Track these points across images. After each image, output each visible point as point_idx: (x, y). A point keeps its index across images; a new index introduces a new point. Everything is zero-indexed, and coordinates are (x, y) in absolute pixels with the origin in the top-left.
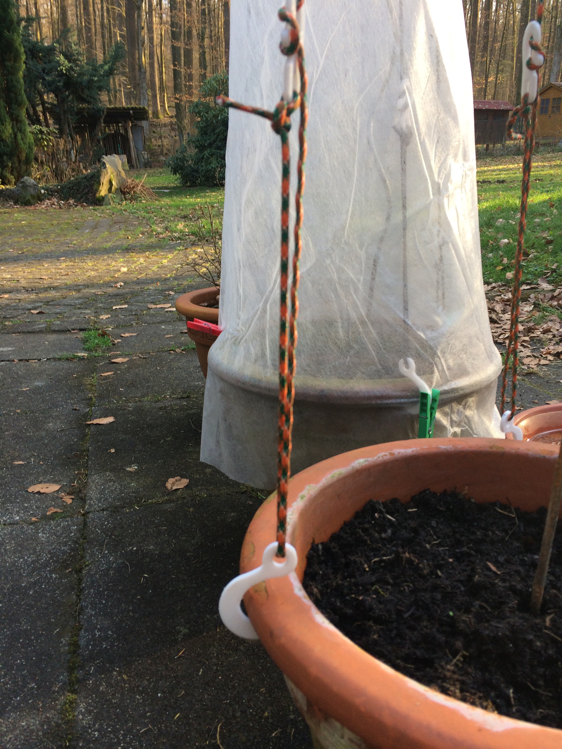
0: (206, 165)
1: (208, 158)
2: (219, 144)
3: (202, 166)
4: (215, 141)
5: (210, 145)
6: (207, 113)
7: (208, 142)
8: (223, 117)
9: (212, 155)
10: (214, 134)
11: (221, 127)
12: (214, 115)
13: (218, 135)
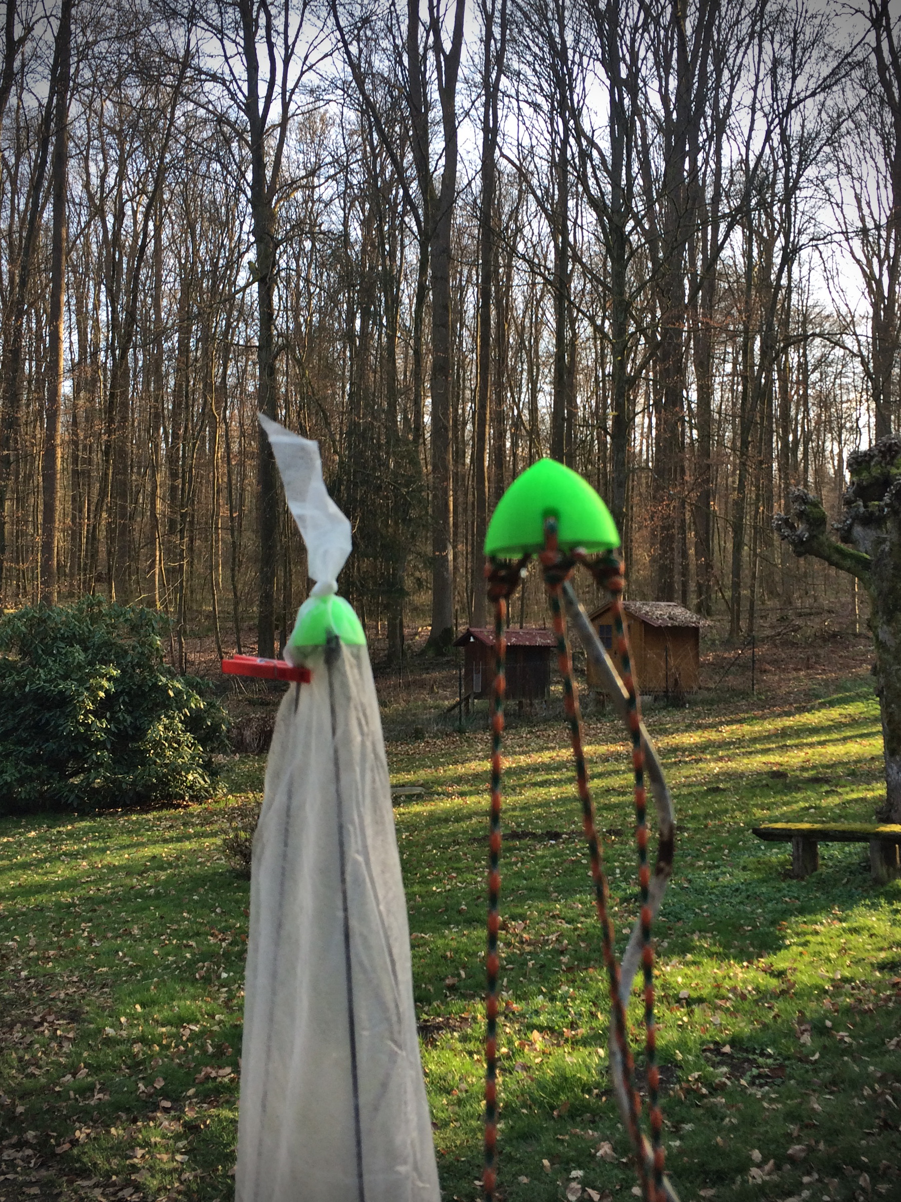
12: (17, 683)
13: (23, 719)
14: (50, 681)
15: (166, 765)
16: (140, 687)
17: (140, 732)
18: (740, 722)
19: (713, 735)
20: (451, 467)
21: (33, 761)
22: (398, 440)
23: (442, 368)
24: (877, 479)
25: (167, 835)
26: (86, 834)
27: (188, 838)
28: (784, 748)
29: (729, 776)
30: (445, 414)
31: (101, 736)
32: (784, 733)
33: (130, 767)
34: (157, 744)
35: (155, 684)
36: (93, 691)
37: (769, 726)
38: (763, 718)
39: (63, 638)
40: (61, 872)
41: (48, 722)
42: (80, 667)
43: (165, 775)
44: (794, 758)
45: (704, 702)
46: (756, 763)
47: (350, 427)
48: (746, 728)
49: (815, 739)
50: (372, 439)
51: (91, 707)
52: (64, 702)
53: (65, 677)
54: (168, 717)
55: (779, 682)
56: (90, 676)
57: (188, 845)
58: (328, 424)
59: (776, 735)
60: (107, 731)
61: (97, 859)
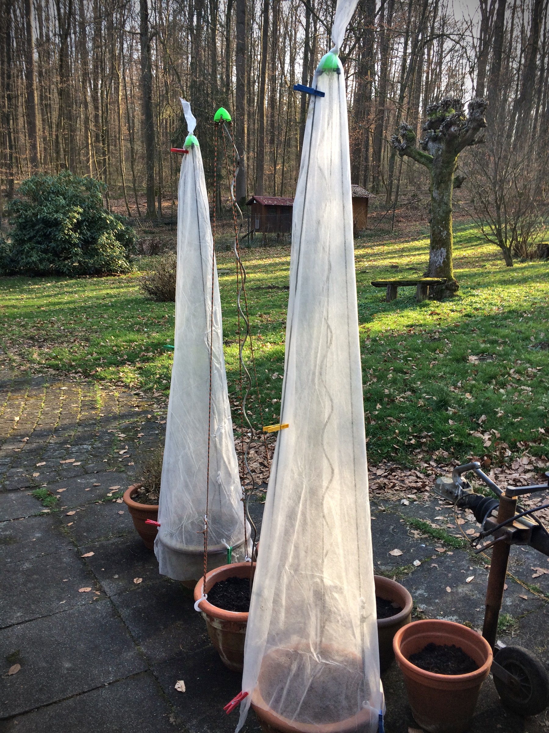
0: (26, 258)
1: (28, 252)
2: (39, 239)
3: (23, 259)
4: (35, 236)
5: (30, 239)
6: (26, 211)
7: (28, 237)
8: (42, 216)
9: (32, 249)
10: (33, 230)
11: (41, 225)
12: (33, 214)
13: (38, 231)
14: (50, 213)
15: (108, 256)
16: (93, 218)
17: (94, 240)
18: (383, 245)
19: (369, 251)
20: (246, 108)
21: (45, 251)
22: (217, 91)
23: (241, 50)
24: (439, 118)
25: (112, 286)
26: (74, 285)
27: (122, 287)
28: (402, 256)
29: (372, 267)
30: (243, 77)
31: (77, 241)
32: (403, 250)
33: (92, 256)
34: (103, 246)
35: (100, 217)
36: (70, 218)
37: (396, 247)
38: (395, 243)
39: (53, 193)
40: (66, 298)
41: (50, 233)
42: (63, 207)
43: (108, 261)
44: (405, 261)
45: (367, 236)
46: (387, 262)
47: (191, 83)
48: (386, 247)
49: (417, 253)
50: (204, 90)
51: (70, 227)
52: (57, 224)
53: (57, 212)
54: (108, 233)
55: (406, 226)
56: (69, 211)
57: (122, 290)
58: (179, 81)
59: (399, 251)
60: (79, 239)
61: (82, 294)
